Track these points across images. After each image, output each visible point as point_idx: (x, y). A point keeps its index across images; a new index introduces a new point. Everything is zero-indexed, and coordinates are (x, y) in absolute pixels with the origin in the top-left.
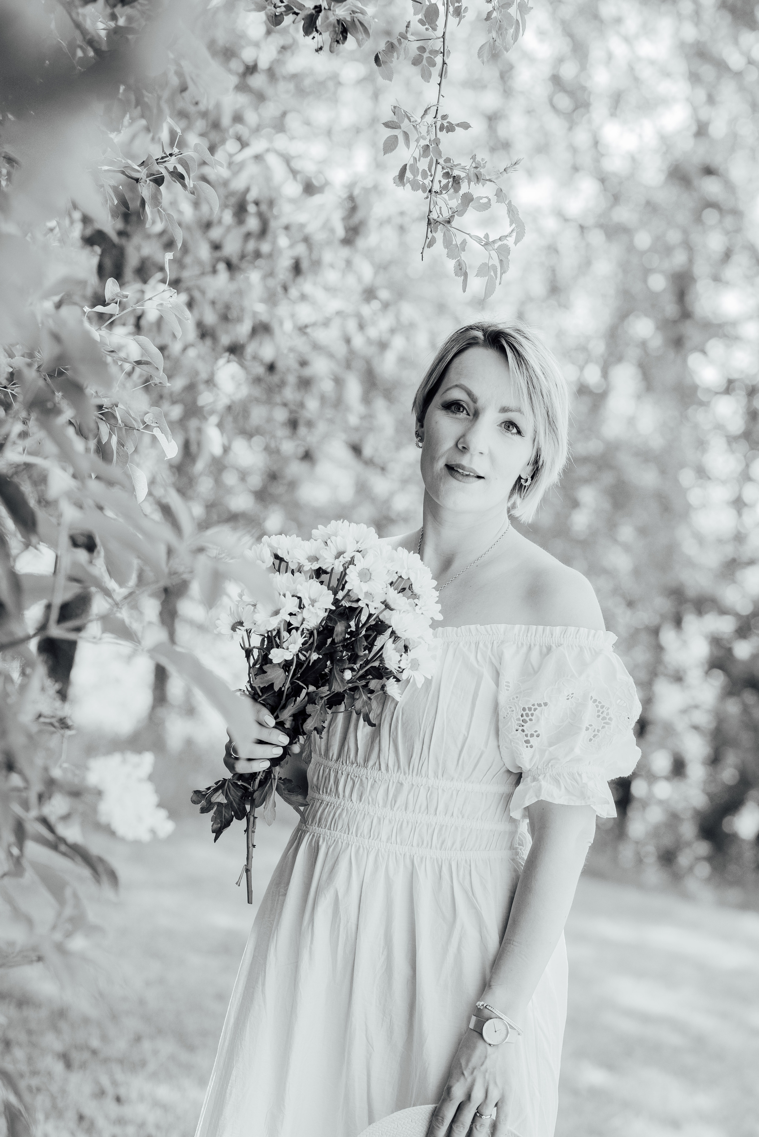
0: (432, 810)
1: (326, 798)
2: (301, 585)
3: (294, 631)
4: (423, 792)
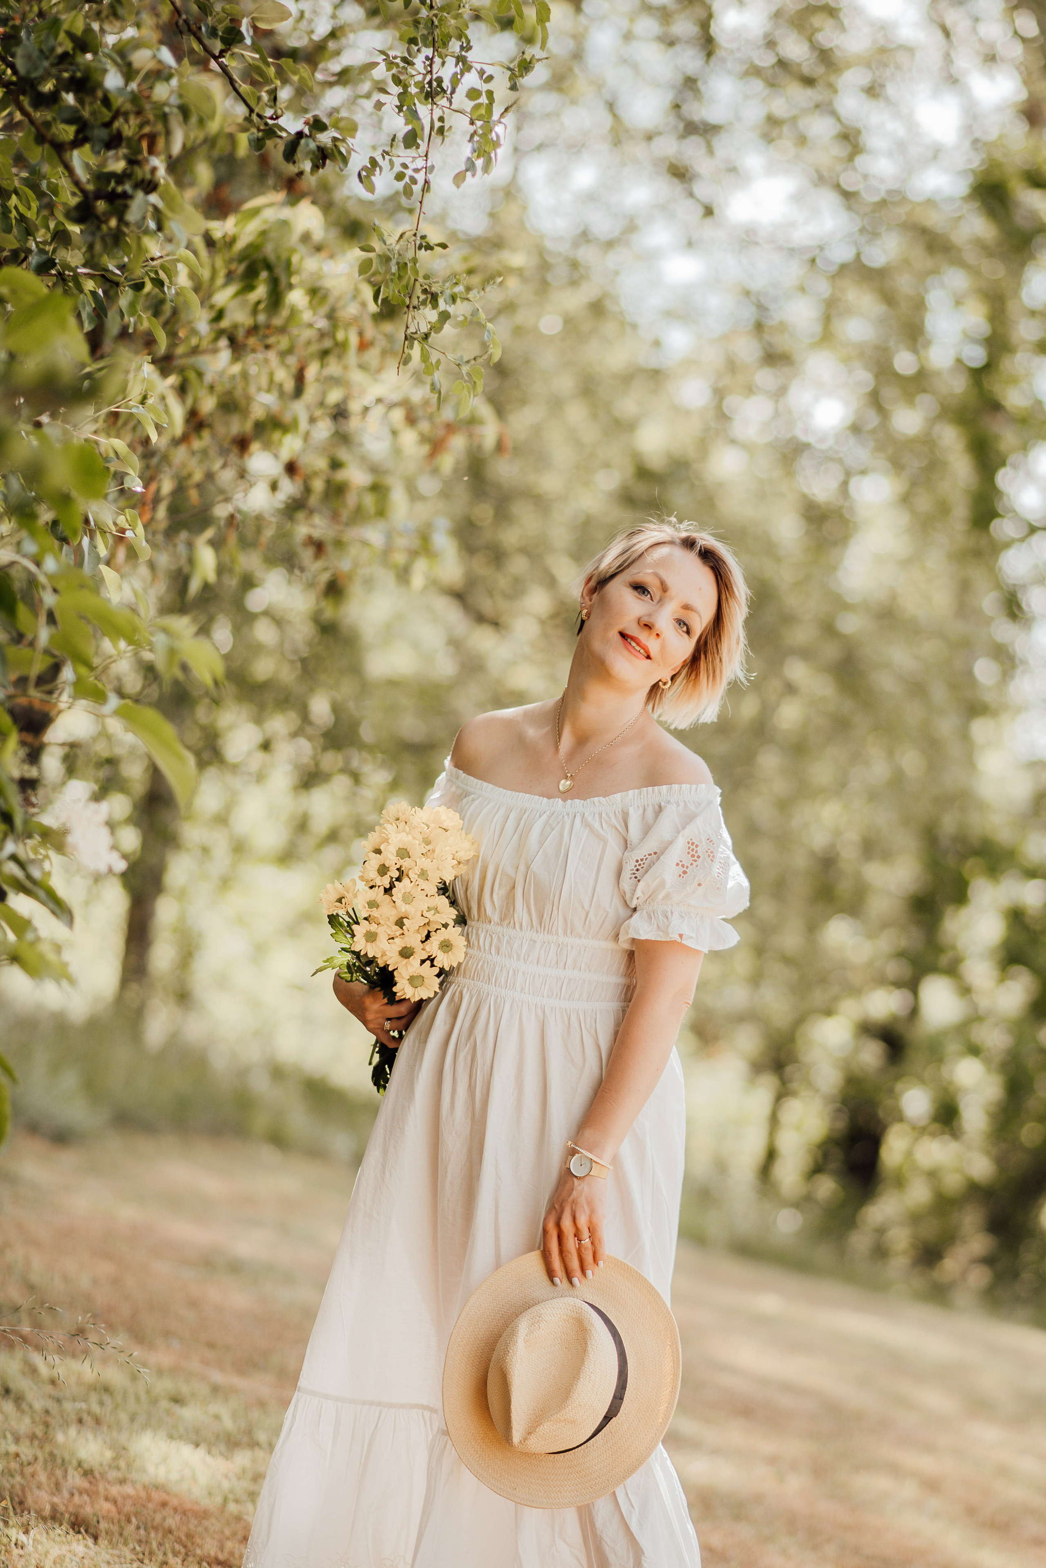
0: (561, 965)
4: (553, 947)
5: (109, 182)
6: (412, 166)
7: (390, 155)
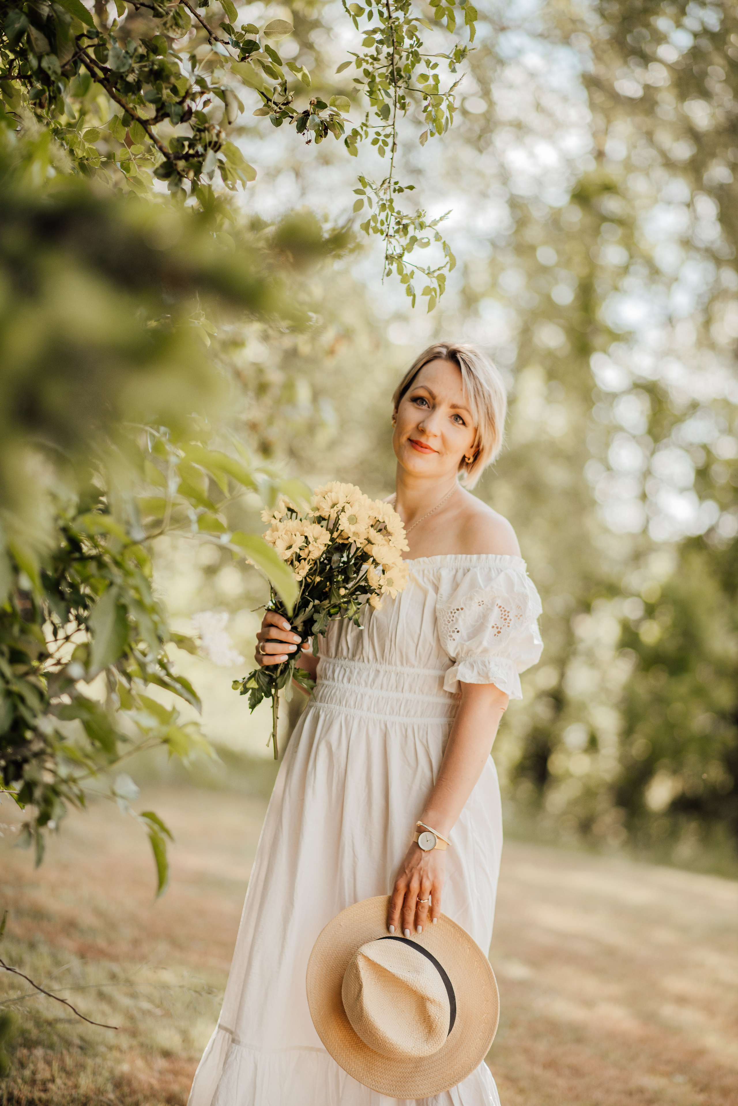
0: (400, 689)
1: (326, 682)
2: (307, 527)
3: (303, 561)
4: (393, 675)
6: (383, 133)
7: (367, 126)
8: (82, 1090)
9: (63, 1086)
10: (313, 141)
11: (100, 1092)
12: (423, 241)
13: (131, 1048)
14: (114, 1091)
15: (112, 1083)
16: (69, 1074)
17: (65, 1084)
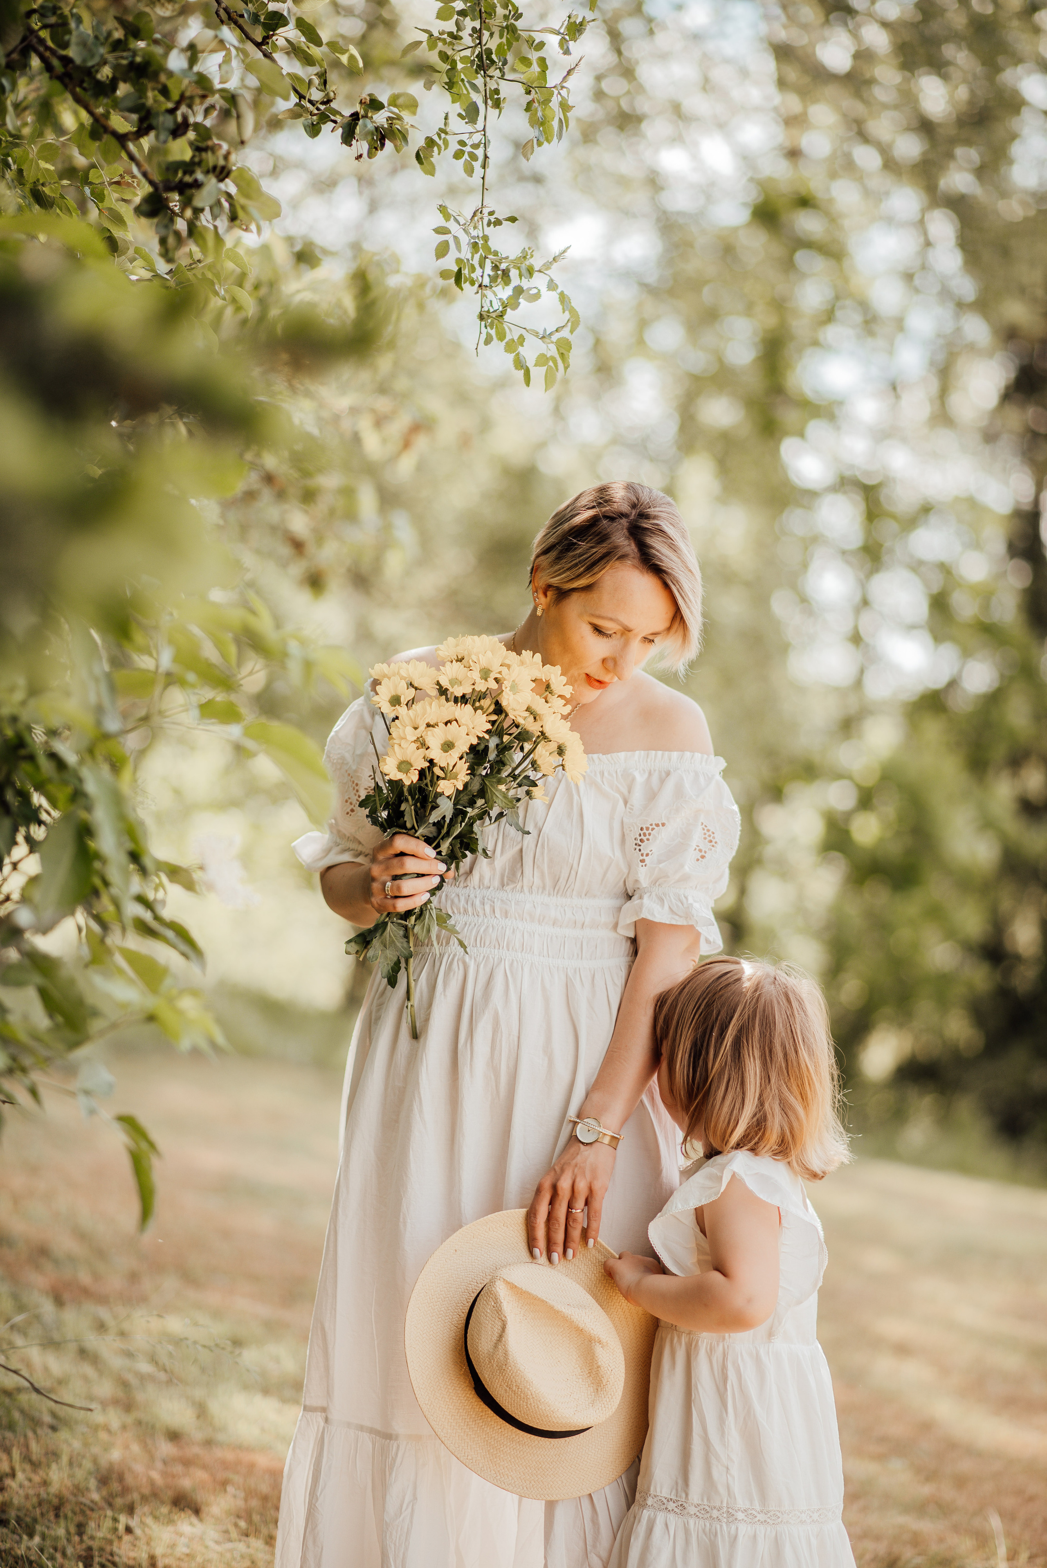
5: (176, 172)
6: (469, 142)
7: (446, 133)
8: (54, 1489)
9: (26, 1483)
10: (365, 155)
11: (79, 1490)
12: (531, 292)
13: (124, 1427)
14: (98, 1489)
15: (96, 1478)
16: (35, 1465)
17: (30, 1480)
